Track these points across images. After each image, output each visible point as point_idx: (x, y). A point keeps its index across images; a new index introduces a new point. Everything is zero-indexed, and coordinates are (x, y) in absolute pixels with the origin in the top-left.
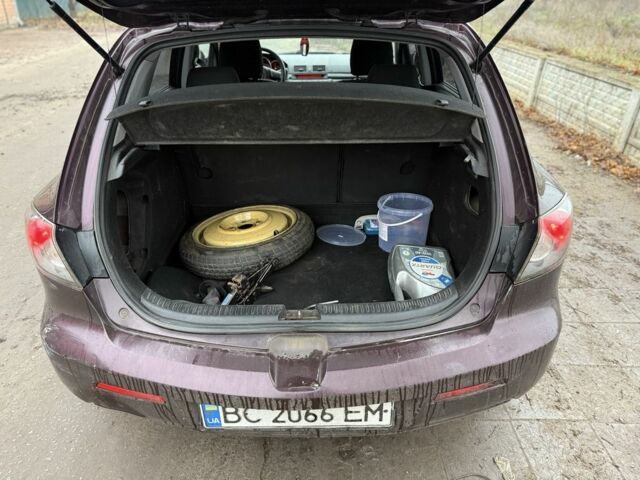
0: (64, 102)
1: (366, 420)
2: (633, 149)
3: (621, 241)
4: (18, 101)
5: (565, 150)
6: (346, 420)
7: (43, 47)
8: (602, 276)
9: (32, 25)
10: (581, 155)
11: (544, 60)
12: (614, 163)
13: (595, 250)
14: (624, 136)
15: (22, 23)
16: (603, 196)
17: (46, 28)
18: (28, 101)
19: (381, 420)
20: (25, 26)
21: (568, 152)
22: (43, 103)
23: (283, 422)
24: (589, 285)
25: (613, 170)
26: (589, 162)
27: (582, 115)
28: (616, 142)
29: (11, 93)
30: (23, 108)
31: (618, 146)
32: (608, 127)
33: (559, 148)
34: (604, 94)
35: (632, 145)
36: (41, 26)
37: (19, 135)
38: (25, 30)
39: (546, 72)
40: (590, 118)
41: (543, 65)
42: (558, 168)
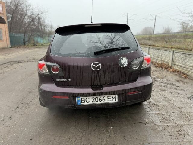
0: (25, 63)
1: (112, 101)
2: (174, 65)
3: (172, 83)
4: (13, 63)
5: (157, 67)
6: (108, 101)
7: (17, 52)
8: (168, 89)
9: (13, 47)
10: (161, 67)
11: (149, 48)
12: (169, 69)
13: (166, 85)
14: (171, 62)
15: (11, 47)
16: (167, 75)
17: (18, 48)
18: (15, 63)
19: (115, 100)
20: (12, 48)
21: (158, 67)
22: (19, 63)
23: (94, 102)
24: (165, 91)
25: (170, 70)
26: (163, 69)
27: (160, 59)
28: (169, 64)
29: (10, 61)
30: (14, 64)
31: (170, 65)
32: (167, 61)
33: (156, 66)
34: (164, 53)
35: (173, 64)
36: (16, 47)
37: (14, 69)
38: (12, 49)
39: (150, 51)
40: (162, 59)
41: (149, 49)
42: (156, 70)
